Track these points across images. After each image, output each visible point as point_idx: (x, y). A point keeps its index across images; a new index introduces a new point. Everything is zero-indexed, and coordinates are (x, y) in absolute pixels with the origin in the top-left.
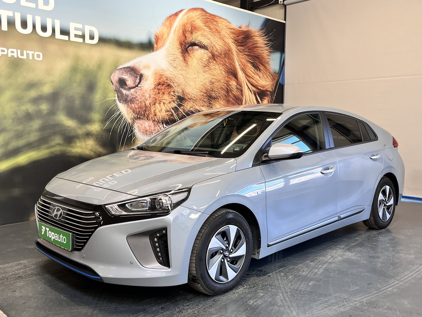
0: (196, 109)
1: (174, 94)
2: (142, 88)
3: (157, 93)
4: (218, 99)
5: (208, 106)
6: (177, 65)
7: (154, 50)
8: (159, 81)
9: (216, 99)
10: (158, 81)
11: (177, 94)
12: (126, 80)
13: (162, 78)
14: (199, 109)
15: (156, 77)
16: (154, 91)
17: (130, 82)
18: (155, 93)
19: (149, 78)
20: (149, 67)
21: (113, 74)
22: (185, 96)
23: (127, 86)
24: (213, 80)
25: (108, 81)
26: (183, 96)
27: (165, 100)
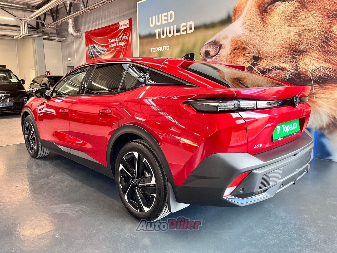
0: (274, 67)
1: (249, 55)
2: (221, 55)
3: (233, 56)
4: (309, 52)
5: (291, 61)
6: (253, 28)
7: (232, 22)
8: (235, 46)
9: (305, 52)
10: (233, 47)
11: (252, 55)
12: (210, 51)
13: (237, 43)
14: (278, 66)
15: (233, 44)
16: (230, 56)
17: (212, 53)
18: (231, 57)
19: (227, 46)
20: (227, 37)
21: (202, 49)
22: (260, 55)
23: (210, 55)
24: (302, 31)
25: (199, 54)
26: (258, 56)
27: (239, 61)
